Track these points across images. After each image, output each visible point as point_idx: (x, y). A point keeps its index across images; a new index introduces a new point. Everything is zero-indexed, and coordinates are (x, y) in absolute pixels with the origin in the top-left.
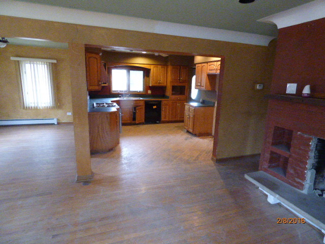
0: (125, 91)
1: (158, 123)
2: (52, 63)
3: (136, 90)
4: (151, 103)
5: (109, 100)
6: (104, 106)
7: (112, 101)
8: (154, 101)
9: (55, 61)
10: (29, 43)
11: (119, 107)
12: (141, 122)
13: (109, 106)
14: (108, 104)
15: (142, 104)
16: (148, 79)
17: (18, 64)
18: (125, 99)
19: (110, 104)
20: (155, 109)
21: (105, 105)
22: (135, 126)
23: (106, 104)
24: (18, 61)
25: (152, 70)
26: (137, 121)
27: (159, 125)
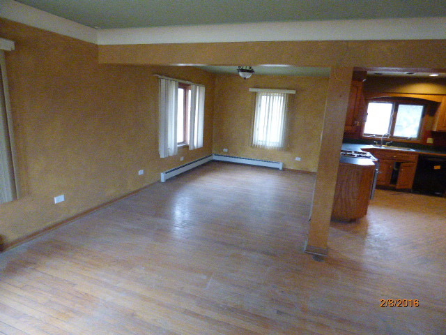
0: (385, 136)
1: (438, 196)
2: (290, 94)
3: (405, 136)
4: (432, 160)
5: (359, 148)
6: (352, 155)
7: (363, 150)
8: (437, 157)
9: (293, 92)
10: (268, 71)
11: (376, 160)
12: (406, 187)
13: (360, 156)
14: (359, 153)
15: (414, 158)
16: (431, 118)
17: (255, 95)
18: (383, 148)
19: (361, 153)
20: (438, 170)
21: (353, 153)
22: (393, 193)
23: (356, 152)
24: (256, 93)
25: (442, 106)
26: (398, 184)
27: (440, 199)
